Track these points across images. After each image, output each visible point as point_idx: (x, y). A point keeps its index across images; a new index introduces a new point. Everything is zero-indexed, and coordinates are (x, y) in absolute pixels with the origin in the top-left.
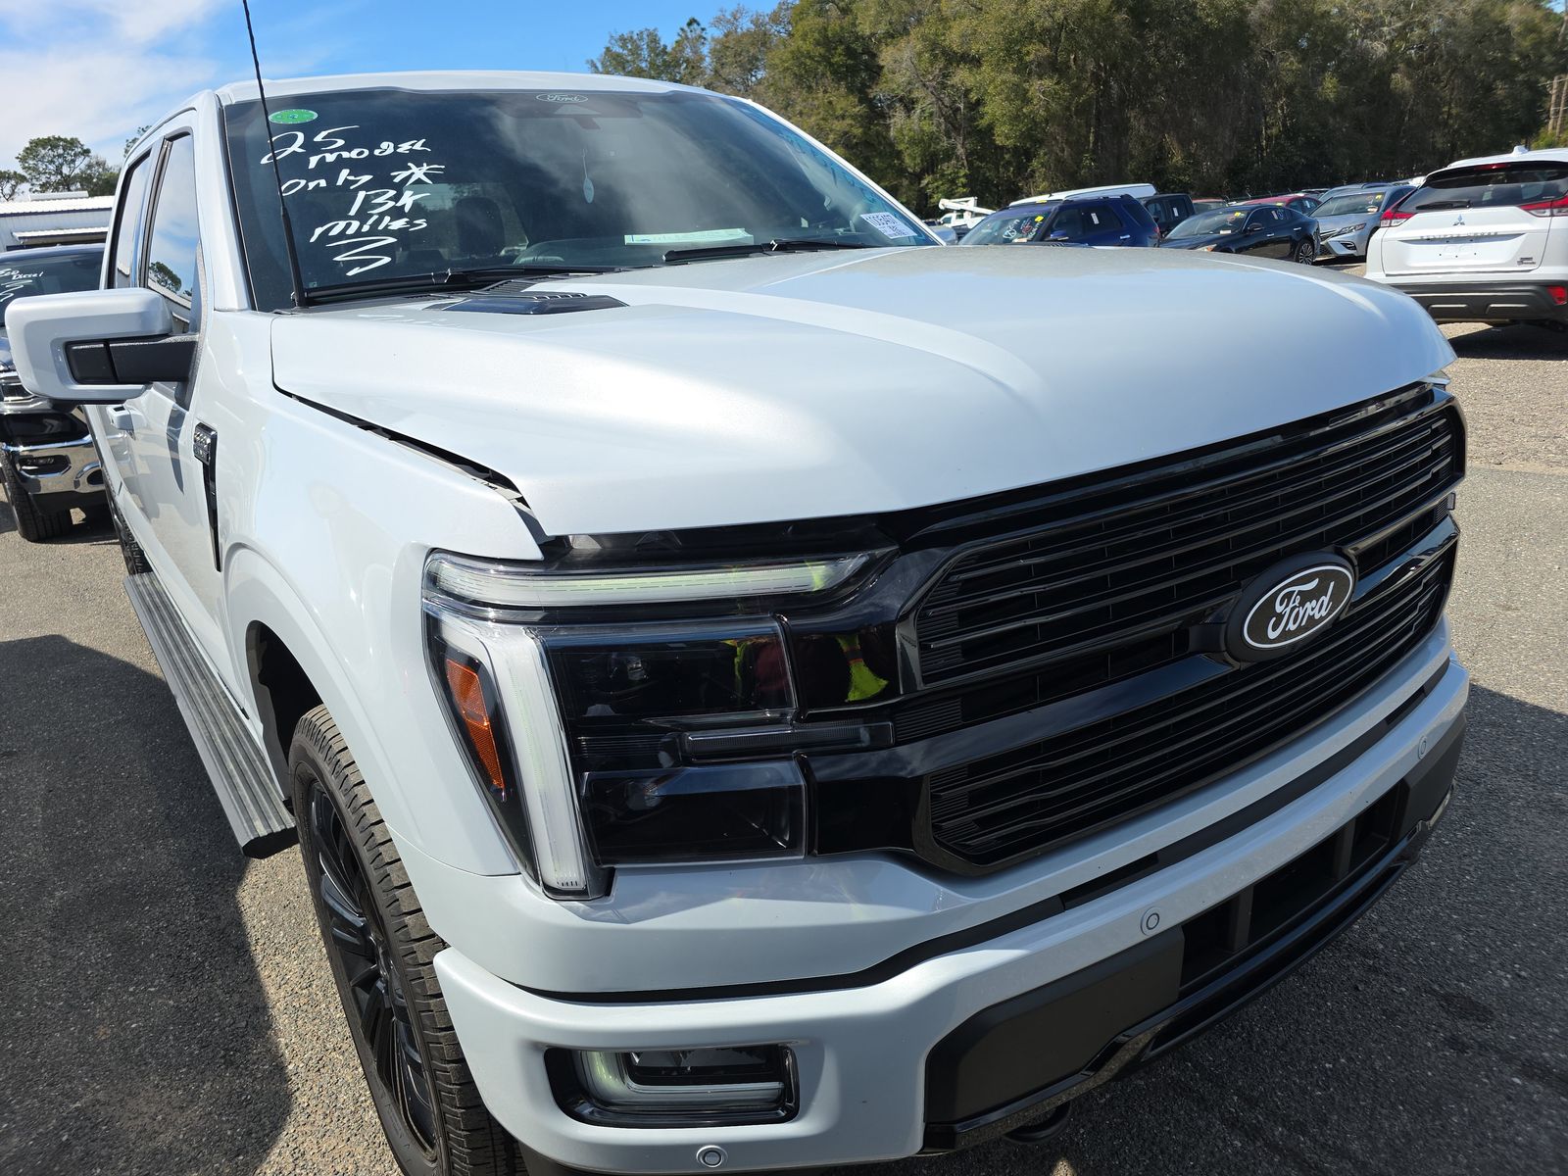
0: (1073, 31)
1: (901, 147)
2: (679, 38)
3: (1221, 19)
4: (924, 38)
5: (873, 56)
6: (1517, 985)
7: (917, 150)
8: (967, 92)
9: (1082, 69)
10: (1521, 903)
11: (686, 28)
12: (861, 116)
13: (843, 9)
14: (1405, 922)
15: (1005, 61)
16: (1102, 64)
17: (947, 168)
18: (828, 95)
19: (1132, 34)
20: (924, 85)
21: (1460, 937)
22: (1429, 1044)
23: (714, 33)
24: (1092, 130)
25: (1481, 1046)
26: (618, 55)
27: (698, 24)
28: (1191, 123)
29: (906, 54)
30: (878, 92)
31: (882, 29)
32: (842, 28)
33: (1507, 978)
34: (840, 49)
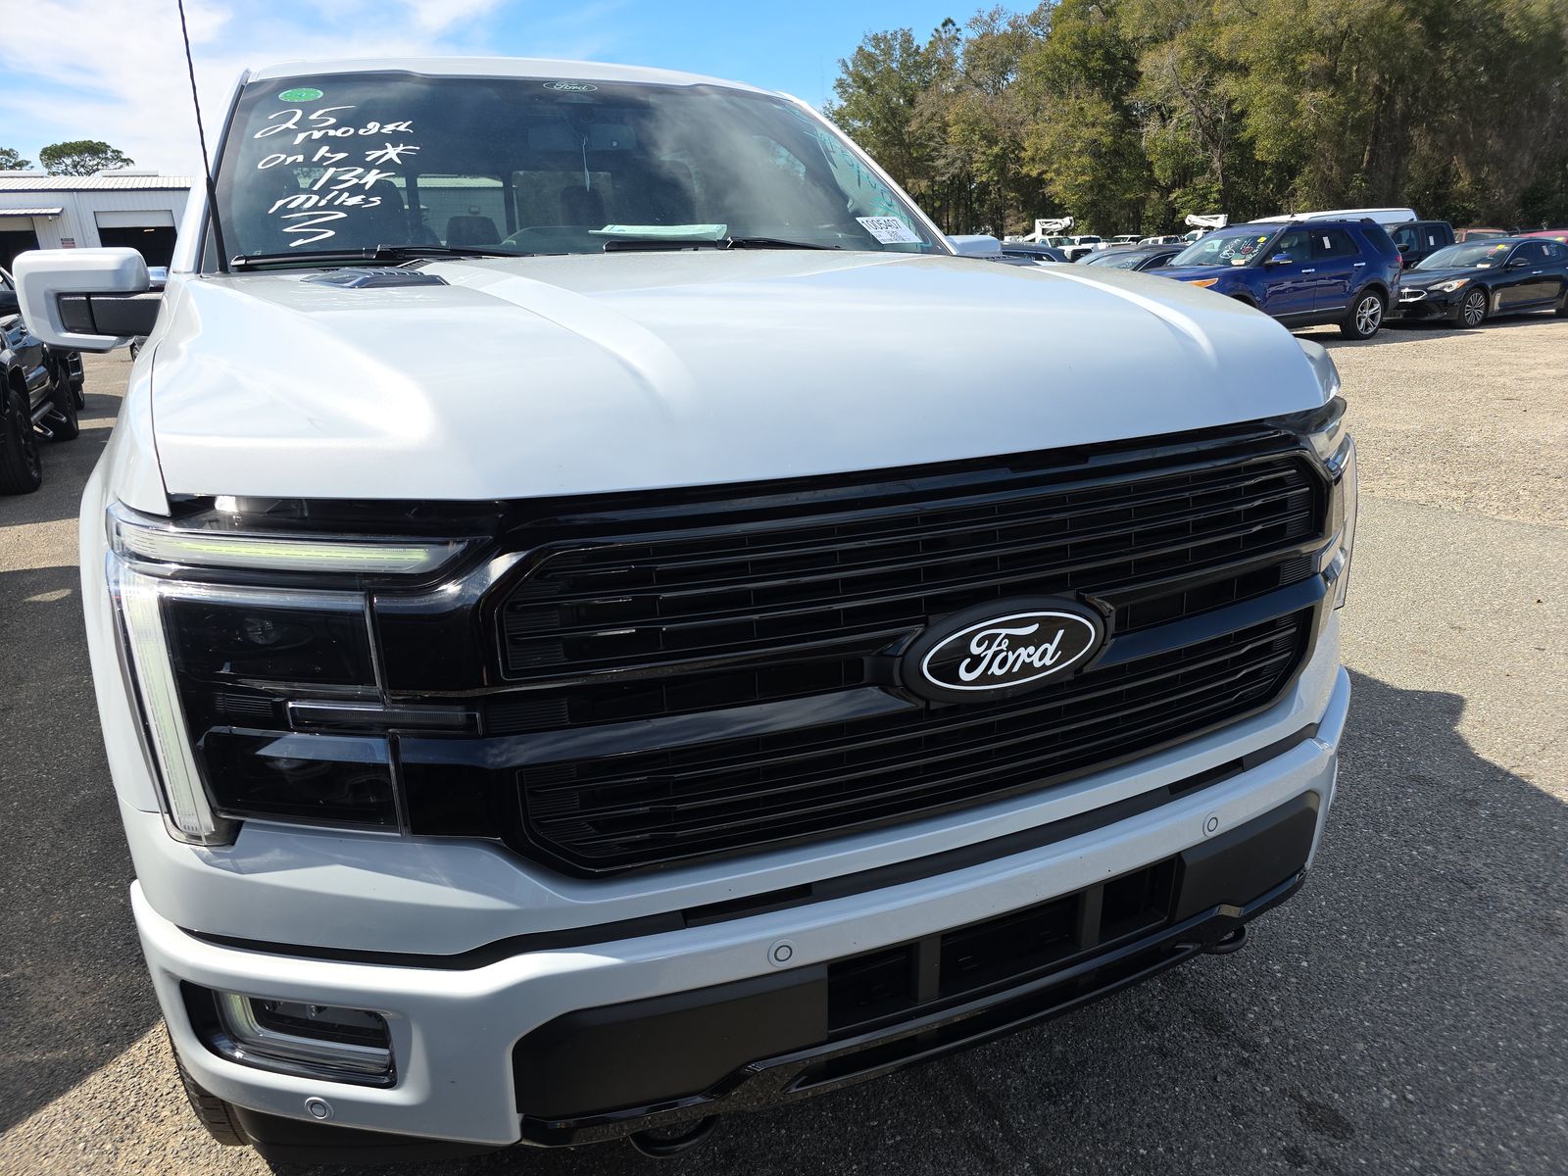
0: (1357, 39)
1: (1151, 158)
2: (932, 39)
3: (1534, 32)
4: (1190, 43)
5: (1134, 61)
6: (1398, 1108)
7: (1169, 162)
8: (1230, 103)
9: (1363, 82)
10: (1452, 1022)
11: (941, 29)
12: (1113, 124)
13: (1107, 11)
14: (1308, 1020)
15: (1275, 70)
16: (1387, 76)
17: (1200, 182)
18: (1081, 100)
19: (1425, 45)
20: (1184, 93)
21: (1361, 1046)
22: (1265, 1151)
23: (969, 34)
24: (1368, 148)
25: (1321, 1163)
26: (870, 55)
27: (954, 25)
28: (1484, 145)
29: (1168, 60)
30: (1137, 99)
31: (1147, 33)
32: (1103, 32)
33: (1390, 1098)
34: (1099, 53)
